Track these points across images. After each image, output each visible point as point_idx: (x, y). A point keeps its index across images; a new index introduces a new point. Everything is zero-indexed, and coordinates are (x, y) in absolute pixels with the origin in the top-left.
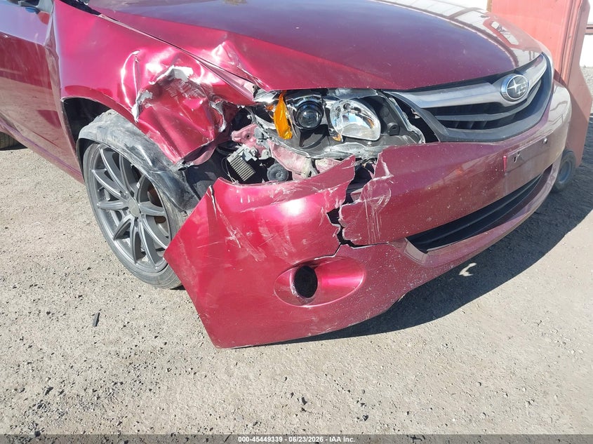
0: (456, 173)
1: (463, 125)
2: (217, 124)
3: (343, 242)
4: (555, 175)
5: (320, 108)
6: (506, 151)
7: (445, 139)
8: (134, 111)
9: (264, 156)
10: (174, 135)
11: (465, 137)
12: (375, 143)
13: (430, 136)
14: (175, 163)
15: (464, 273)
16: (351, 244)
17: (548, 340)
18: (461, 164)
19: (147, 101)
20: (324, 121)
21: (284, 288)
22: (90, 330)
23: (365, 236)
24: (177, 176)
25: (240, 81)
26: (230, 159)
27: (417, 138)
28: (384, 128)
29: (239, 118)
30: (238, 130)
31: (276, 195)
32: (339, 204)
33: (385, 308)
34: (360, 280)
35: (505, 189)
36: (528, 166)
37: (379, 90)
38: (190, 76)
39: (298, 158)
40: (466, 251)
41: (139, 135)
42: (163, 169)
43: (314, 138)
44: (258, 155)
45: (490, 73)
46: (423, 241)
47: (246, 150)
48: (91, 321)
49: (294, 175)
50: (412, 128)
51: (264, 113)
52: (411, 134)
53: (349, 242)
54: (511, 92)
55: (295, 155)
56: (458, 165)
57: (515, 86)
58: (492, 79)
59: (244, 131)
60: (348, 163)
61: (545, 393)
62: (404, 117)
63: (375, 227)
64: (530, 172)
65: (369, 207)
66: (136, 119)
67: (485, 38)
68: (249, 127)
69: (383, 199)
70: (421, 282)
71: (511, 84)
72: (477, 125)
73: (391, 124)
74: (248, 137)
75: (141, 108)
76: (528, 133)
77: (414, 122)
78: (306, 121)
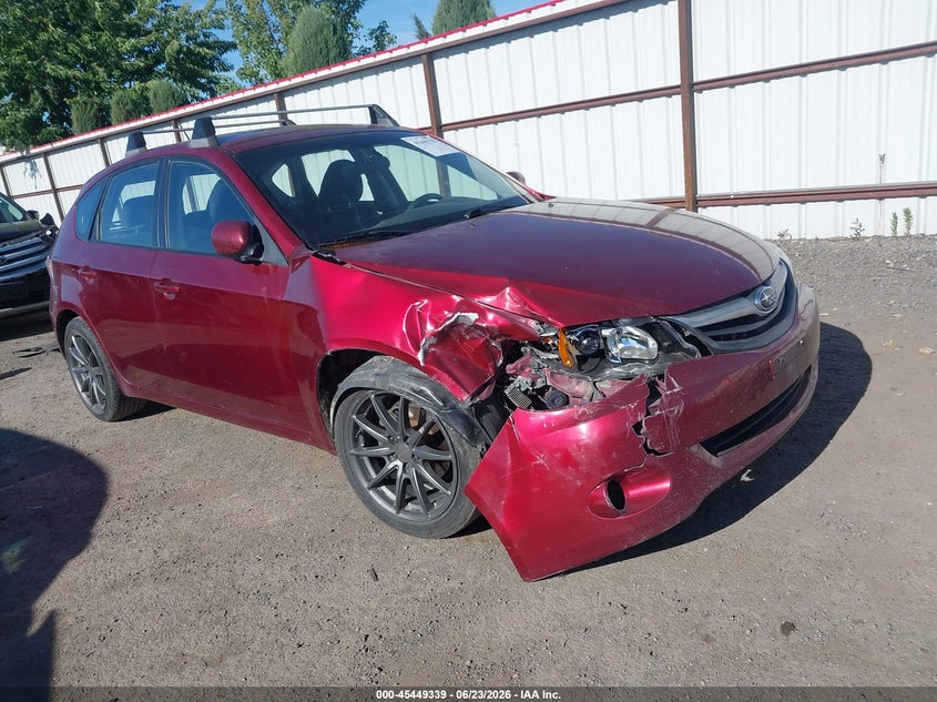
0: (724, 384)
1: (728, 338)
2: (495, 359)
3: (649, 451)
4: (816, 373)
5: (596, 335)
6: (770, 357)
7: (717, 352)
8: (420, 356)
9: (539, 385)
10: (459, 374)
11: (732, 348)
12: (652, 362)
13: (704, 351)
14: (465, 401)
15: (745, 478)
16: (657, 453)
17: (833, 528)
18: (727, 376)
19: (431, 345)
20: (602, 347)
21: (600, 502)
22: (373, 585)
23: (667, 443)
24: (466, 413)
25: (524, 320)
26: (506, 392)
27: (693, 354)
28: (660, 347)
29: (513, 353)
30: (512, 363)
31: (580, 416)
32: (641, 417)
33: (692, 510)
34: (667, 485)
35: (775, 391)
36: (791, 367)
37: (655, 317)
38: (476, 320)
39: (578, 384)
40: (751, 452)
41: (425, 378)
42: (454, 408)
43: (592, 363)
44: (533, 384)
45: (744, 289)
46: (715, 445)
47: (522, 381)
48: (368, 577)
49: (571, 399)
50: (687, 345)
51: (541, 345)
52: (688, 351)
53: (653, 451)
54: (764, 303)
55: (574, 381)
56: (726, 376)
57: (766, 298)
58: (745, 294)
59: (518, 363)
60: (640, 380)
61: (840, 568)
62: (678, 336)
63: (674, 435)
64: (795, 375)
65: (668, 418)
66: (422, 364)
67: (718, 250)
68: (523, 359)
69: (678, 409)
70: (719, 484)
71: (762, 296)
72: (740, 336)
73: (666, 344)
74: (522, 369)
75: (425, 353)
76: (785, 337)
77: (688, 339)
78: (587, 347)
